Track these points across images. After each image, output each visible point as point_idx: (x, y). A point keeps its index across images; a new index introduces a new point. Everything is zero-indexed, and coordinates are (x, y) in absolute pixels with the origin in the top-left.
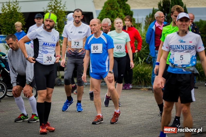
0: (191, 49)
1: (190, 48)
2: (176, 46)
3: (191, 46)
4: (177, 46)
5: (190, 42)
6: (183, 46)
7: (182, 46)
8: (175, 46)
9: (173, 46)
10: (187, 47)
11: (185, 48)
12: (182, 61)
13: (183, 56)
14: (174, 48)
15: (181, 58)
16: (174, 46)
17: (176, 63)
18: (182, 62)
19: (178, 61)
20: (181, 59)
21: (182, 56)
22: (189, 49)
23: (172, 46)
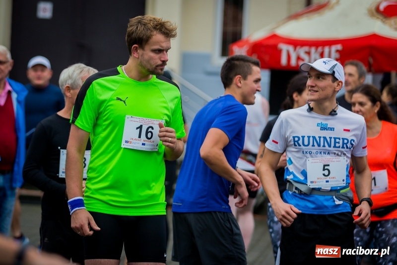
0: (347, 148)
1: (345, 146)
2: (311, 139)
3: (348, 140)
4: (314, 138)
5: (345, 130)
6: (329, 140)
7: (325, 138)
8: (309, 137)
9: (303, 137)
10: (339, 143)
11: (333, 144)
12: (328, 178)
13: (328, 165)
14: (306, 143)
15: (326, 172)
16: (306, 140)
17: (314, 184)
18: (327, 181)
19: (318, 179)
20: (324, 175)
21: (326, 167)
22: (343, 147)
23: (301, 139)
